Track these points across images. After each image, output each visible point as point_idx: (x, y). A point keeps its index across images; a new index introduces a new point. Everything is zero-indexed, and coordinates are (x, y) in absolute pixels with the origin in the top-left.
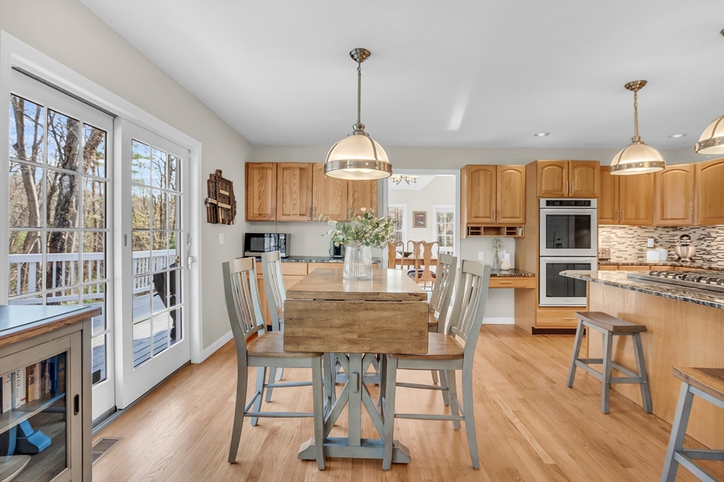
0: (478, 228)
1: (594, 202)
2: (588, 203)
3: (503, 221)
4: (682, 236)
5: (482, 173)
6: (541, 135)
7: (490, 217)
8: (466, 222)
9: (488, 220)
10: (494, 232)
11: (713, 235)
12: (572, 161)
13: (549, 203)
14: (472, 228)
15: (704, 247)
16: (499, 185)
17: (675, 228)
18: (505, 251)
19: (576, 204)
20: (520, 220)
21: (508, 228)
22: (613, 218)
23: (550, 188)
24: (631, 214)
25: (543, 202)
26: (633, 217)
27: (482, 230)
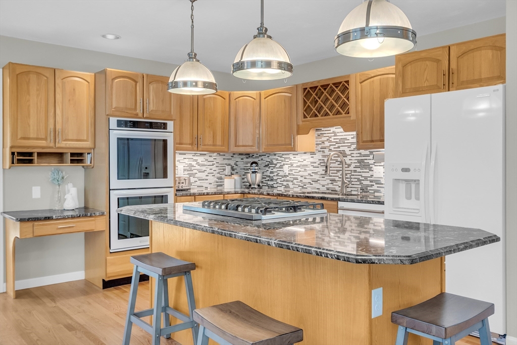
0: (31, 154)
1: (170, 125)
2: (164, 126)
3: (67, 145)
4: (252, 164)
5: (33, 77)
6: (110, 37)
7: (46, 139)
8: (8, 144)
9: (43, 143)
10: (55, 160)
11: (275, 162)
12: (147, 75)
13: (120, 124)
14: (20, 154)
15: (268, 173)
16: (59, 96)
17: (248, 155)
18: (70, 185)
19: (151, 126)
20: (88, 144)
21: (72, 154)
22: (192, 144)
23: (121, 105)
24: (208, 140)
25: (113, 121)
26: (211, 143)
27: (35, 157)
